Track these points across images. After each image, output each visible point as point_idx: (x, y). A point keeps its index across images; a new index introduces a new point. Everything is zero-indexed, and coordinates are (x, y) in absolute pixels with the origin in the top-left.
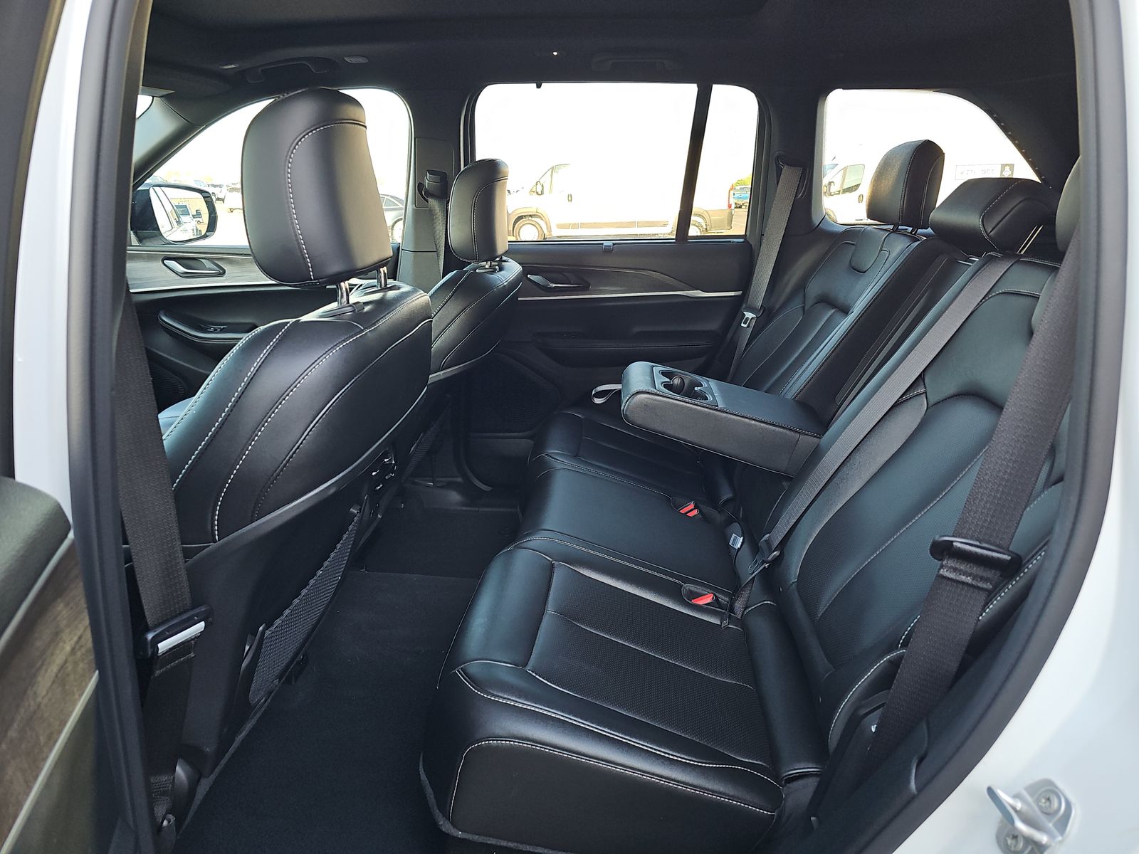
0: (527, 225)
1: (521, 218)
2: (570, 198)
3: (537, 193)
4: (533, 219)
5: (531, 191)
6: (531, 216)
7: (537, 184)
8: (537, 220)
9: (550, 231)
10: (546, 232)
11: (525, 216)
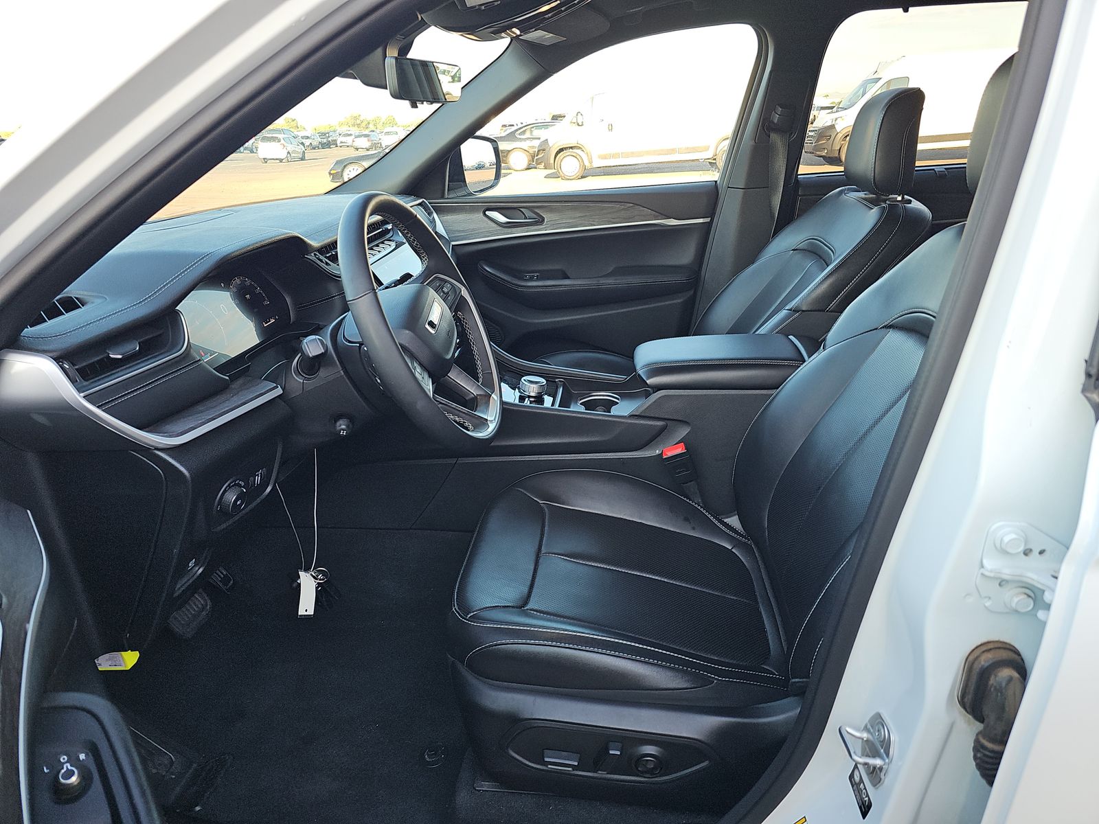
0: (568, 157)
1: (561, 150)
2: (610, 128)
3: (578, 125)
4: (574, 151)
5: (571, 122)
6: (571, 148)
7: (577, 115)
8: (578, 151)
9: (591, 163)
10: (587, 164)
11: (566, 148)
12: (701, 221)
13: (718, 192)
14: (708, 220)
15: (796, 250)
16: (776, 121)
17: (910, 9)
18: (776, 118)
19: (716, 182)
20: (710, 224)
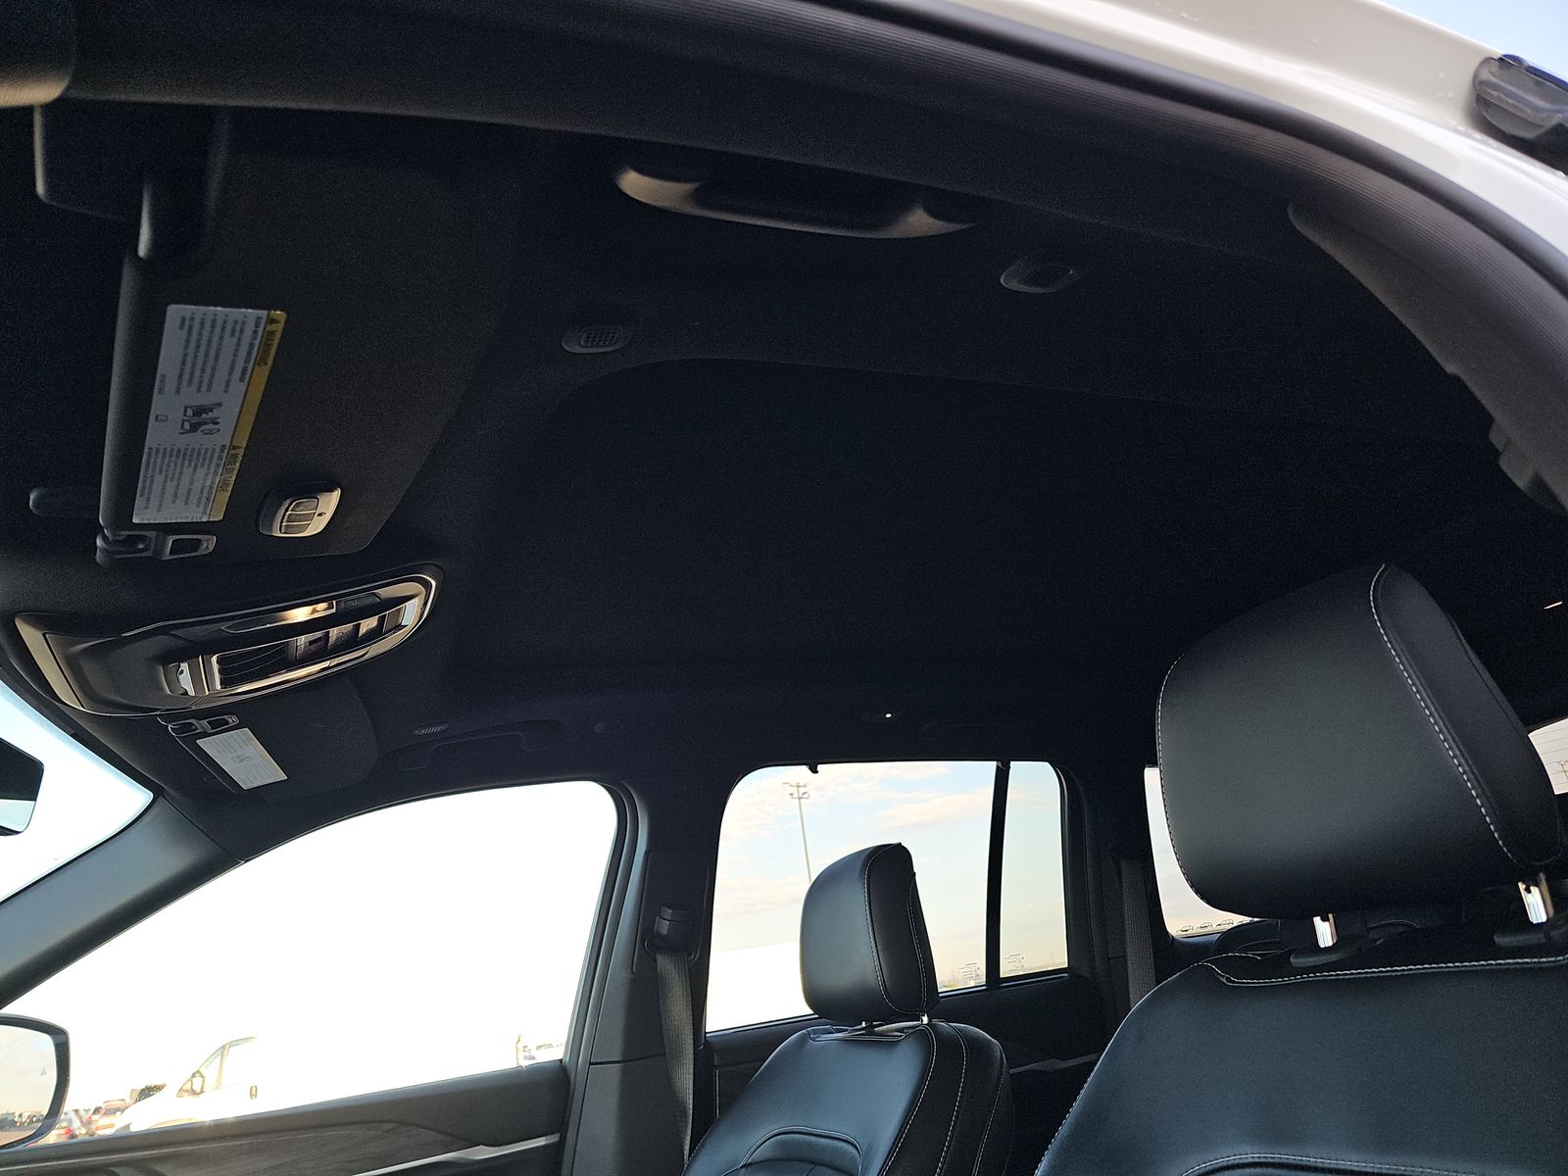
12: (541, 1142)
13: (569, 1082)
14: (553, 1139)
15: (750, 1164)
16: (665, 931)
17: (820, 767)
18: (664, 927)
19: (561, 1061)
20: (561, 1144)
